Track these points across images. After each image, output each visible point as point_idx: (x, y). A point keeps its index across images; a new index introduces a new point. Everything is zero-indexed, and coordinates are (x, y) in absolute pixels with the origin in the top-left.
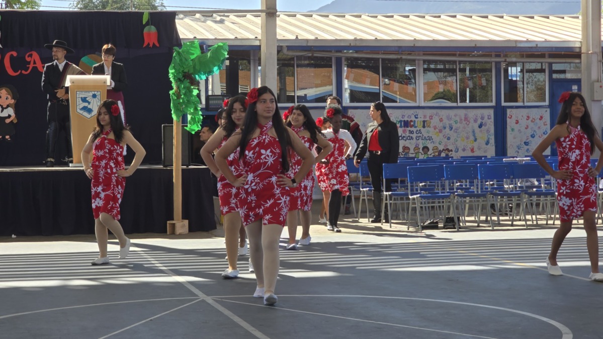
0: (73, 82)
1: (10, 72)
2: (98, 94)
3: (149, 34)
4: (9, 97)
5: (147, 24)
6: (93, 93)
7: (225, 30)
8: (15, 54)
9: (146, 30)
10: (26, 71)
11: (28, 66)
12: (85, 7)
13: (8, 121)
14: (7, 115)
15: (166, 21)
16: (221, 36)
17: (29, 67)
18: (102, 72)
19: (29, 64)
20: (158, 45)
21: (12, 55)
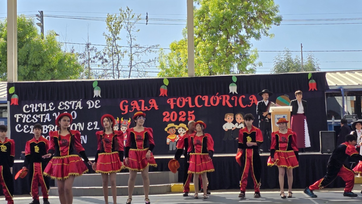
0: (273, 110)
1: (242, 106)
2: (286, 116)
3: (312, 84)
4: (242, 118)
5: (311, 79)
6: (283, 115)
7: (353, 80)
8: (244, 97)
9: (310, 82)
10: (250, 105)
15: (320, 77)
16: (350, 83)
17: (251, 103)
20: (316, 90)
21: (242, 97)
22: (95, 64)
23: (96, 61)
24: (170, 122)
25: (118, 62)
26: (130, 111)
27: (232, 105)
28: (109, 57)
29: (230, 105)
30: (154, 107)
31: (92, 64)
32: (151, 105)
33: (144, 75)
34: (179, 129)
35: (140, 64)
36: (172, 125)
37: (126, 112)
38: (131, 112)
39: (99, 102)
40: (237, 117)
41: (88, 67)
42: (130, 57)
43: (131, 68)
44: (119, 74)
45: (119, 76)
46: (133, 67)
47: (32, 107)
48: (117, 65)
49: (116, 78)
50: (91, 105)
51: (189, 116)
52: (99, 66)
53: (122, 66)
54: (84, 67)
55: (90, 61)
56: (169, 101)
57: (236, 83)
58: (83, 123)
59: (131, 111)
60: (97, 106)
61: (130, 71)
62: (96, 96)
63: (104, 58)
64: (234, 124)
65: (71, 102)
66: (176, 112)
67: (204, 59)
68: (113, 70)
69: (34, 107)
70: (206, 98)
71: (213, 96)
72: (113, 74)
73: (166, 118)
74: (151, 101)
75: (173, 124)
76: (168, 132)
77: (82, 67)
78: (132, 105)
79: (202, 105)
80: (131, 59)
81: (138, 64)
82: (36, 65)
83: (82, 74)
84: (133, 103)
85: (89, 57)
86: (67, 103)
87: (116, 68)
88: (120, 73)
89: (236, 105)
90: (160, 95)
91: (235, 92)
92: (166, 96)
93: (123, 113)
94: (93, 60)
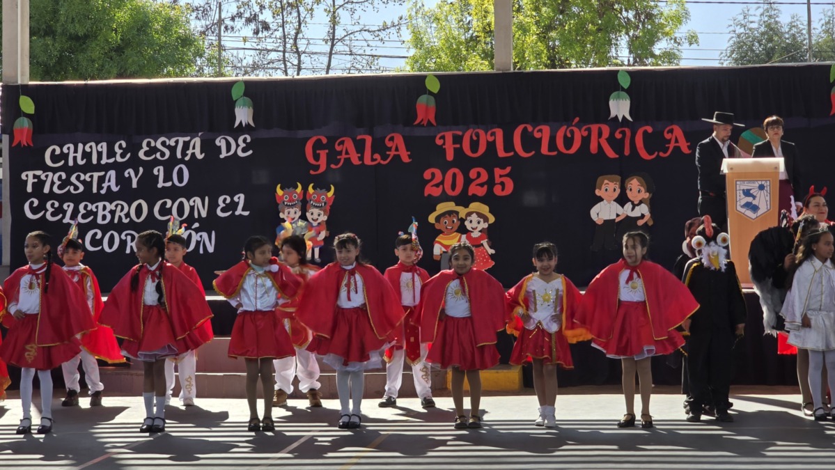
0: (732, 169)
1: (644, 154)
2: (766, 184)
4: (642, 189)
6: (760, 183)
8: (650, 129)
9: (833, 91)
10: (665, 152)
11: (667, 146)
12: (742, 58)
13: (640, 223)
14: (639, 215)
18: (771, 154)
19: (670, 143)
21: (645, 132)
22: (234, 35)
23: (238, 27)
24: (445, 198)
25: (298, 31)
26: (333, 166)
27: (617, 154)
28: (274, 17)
29: (611, 154)
30: (399, 156)
31: (226, 34)
32: (390, 149)
33: (369, 64)
34: (468, 218)
35: (356, 34)
36: (450, 206)
37: (323, 169)
38: (334, 169)
39: (249, 140)
40: (629, 186)
41: (215, 43)
42: (330, 15)
43: (333, 45)
44: (299, 61)
45: (299, 69)
46: (340, 43)
47: (68, 154)
48: (293, 37)
49: (292, 74)
50: (228, 149)
51: (496, 182)
52: (245, 40)
53: (308, 40)
54: (206, 43)
55: (223, 28)
56: (440, 138)
57: (628, 91)
58: (207, 199)
59: (337, 164)
60: (244, 150)
61: (331, 54)
62: (241, 123)
63: (261, 18)
64: (623, 206)
65: (174, 140)
66: (461, 171)
67: (537, 23)
68: (284, 52)
69: (76, 151)
70: (543, 133)
71: (562, 126)
72: (284, 61)
73: (432, 186)
74: (389, 140)
75: (452, 204)
76: (438, 226)
77: (201, 43)
78: (338, 148)
79: (533, 152)
80: (334, 22)
81: (352, 36)
82: (77, 36)
83: (199, 63)
84: (342, 143)
85: (220, 16)
86: (163, 144)
87: (292, 45)
88: (302, 59)
89: (627, 152)
90: (416, 123)
91: (624, 117)
92: (432, 125)
93: (315, 170)
94: (228, 22)
